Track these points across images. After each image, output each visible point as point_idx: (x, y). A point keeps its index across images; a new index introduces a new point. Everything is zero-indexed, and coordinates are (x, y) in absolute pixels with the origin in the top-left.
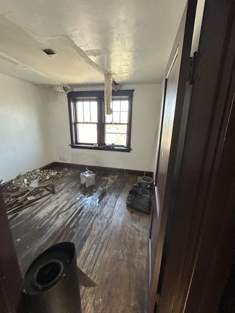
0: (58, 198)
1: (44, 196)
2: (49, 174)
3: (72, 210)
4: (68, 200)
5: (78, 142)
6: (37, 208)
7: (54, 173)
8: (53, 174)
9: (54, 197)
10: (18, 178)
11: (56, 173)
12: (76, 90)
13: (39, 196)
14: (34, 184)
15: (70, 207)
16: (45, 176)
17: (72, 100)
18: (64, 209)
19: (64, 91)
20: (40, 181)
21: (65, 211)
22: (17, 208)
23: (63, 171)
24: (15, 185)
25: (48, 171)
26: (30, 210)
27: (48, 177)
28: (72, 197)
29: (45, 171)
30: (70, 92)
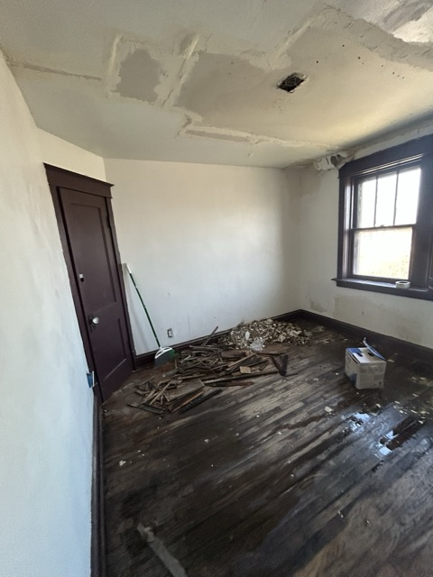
0: (287, 389)
1: (265, 374)
2: (285, 332)
3: (307, 433)
4: (306, 403)
5: (355, 273)
6: (247, 394)
7: (294, 333)
8: (291, 334)
9: (280, 383)
10: (239, 327)
11: (298, 333)
12: (360, 155)
13: (258, 371)
14: (258, 346)
15: (304, 424)
16: (278, 334)
17: (348, 182)
18: (292, 422)
19: (333, 166)
20: (268, 343)
21: (293, 427)
22: (223, 379)
23: (314, 331)
24: (233, 338)
25: (285, 327)
26: (238, 392)
27: (282, 338)
28: (316, 400)
29: (279, 325)
30: (347, 165)
